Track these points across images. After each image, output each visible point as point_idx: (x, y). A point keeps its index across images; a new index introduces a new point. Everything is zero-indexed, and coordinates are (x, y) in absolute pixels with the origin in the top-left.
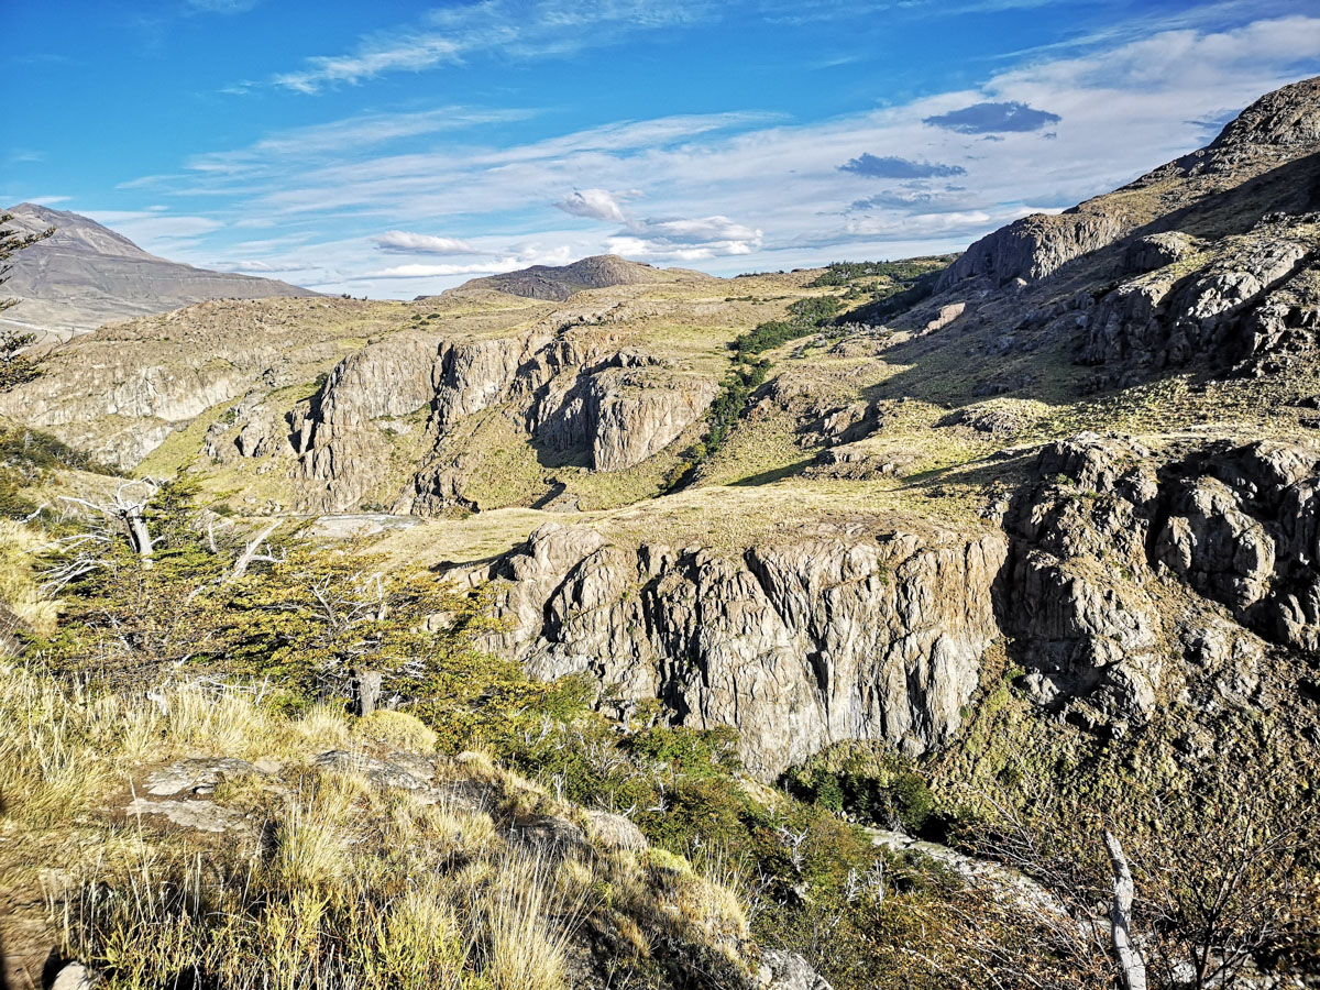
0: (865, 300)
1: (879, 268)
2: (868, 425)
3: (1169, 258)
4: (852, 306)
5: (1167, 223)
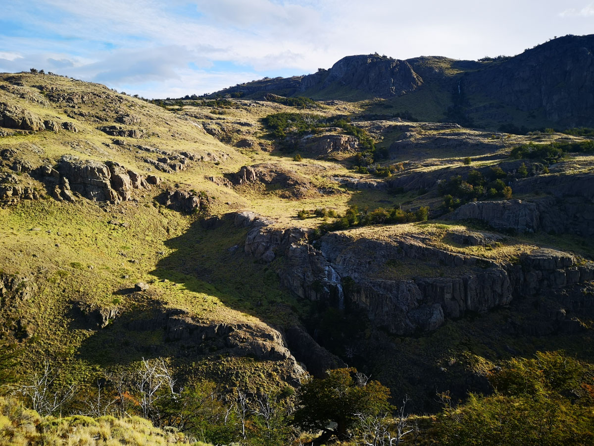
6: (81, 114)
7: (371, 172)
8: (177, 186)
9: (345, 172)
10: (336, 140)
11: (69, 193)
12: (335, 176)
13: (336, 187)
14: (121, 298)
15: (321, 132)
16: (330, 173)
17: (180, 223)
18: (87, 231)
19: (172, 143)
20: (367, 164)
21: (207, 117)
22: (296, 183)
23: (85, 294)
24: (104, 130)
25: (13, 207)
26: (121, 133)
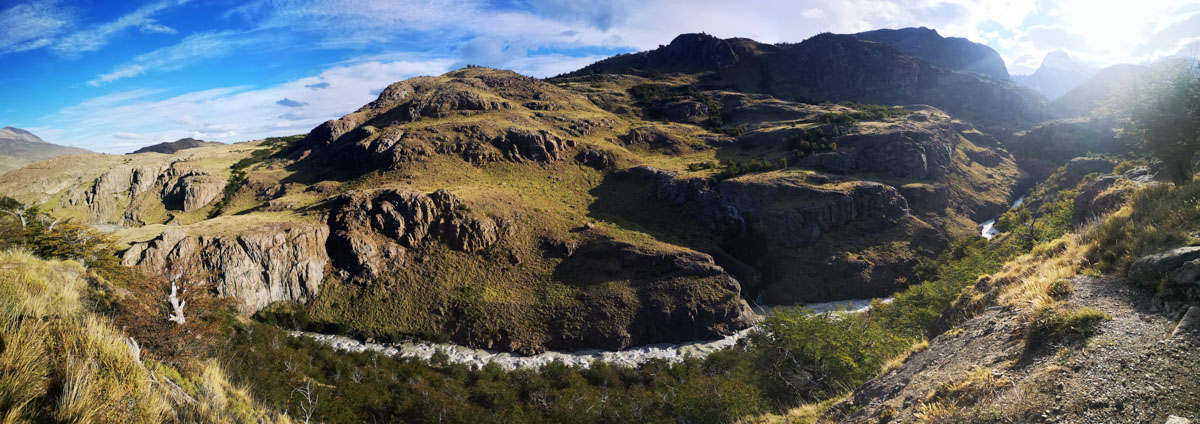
0: (279, 150)
1: (283, 139)
2: (281, 193)
3: (369, 134)
4: (275, 152)
5: (368, 123)
6: (510, 95)
7: (725, 132)
8: (588, 147)
9: (704, 132)
10: (691, 106)
11: (518, 156)
12: (700, 136)
13: (703, 144)
14: (577, 235)
15: (678, 100)
16: (696, 133)
17: (596, 177)
18: (536, 184)
19: (574, 113)
20: (719, 126)
21: (589, 91)
22: (674, 142)
23: (550, 232)
24: (527, 106)
25: (484, 167)
26: (540, 108)
